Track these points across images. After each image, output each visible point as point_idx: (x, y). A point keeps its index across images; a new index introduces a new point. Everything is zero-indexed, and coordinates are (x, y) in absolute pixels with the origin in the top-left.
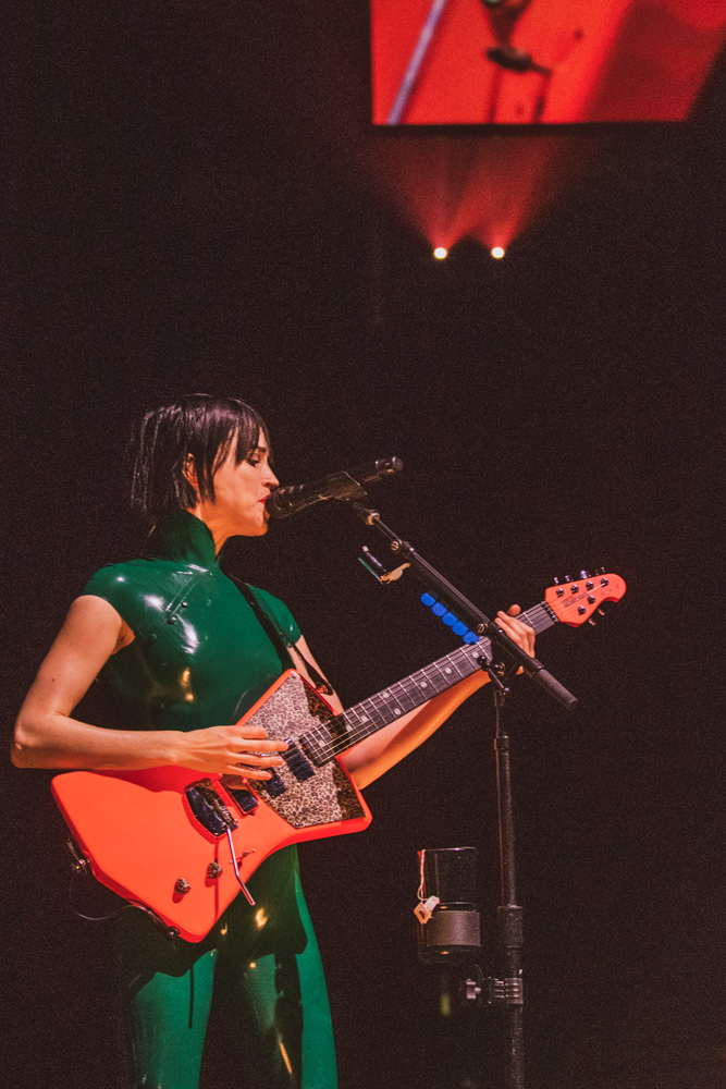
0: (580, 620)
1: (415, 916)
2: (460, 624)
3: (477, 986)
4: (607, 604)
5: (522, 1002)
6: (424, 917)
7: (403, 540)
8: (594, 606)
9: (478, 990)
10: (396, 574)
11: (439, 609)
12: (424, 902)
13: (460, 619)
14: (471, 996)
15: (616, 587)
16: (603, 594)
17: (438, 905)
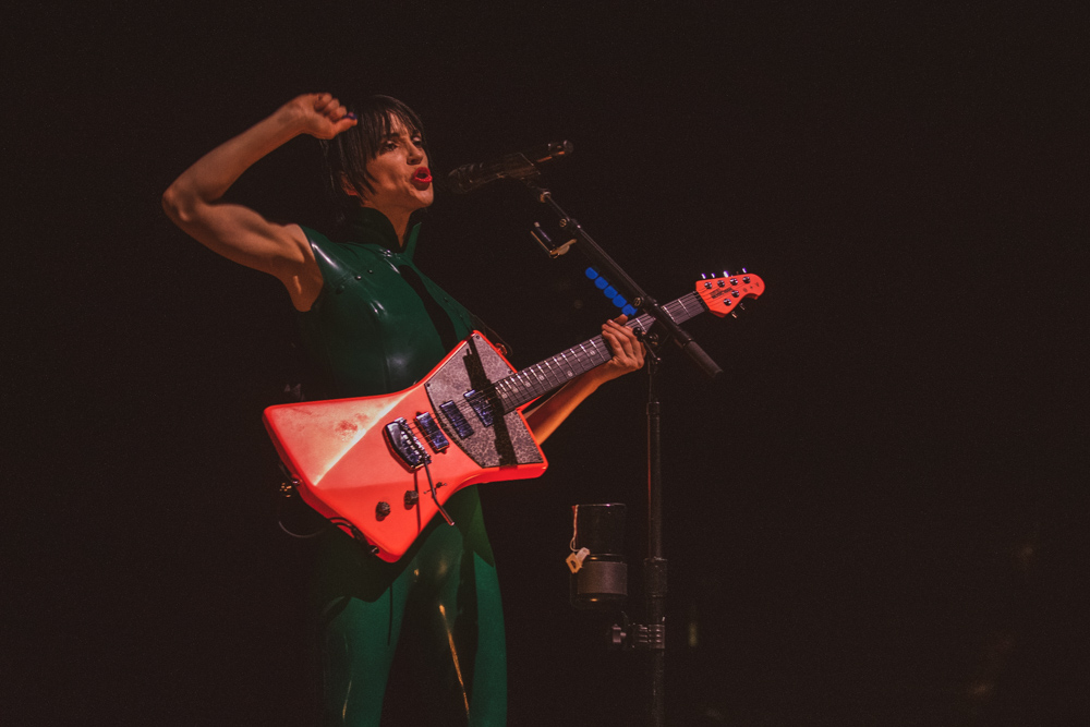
0: (726, 310)
1: (566, 564)
2: (620, 297)
3: (623, 631)
4: (748, 299)
5: (663, 647)
6: (575, 567)
7: (571, 217)
8: (738, 299)
9: (623, 634)
10: (564, 249)
11: (601, 283)
12: (576, 553)
13: (619, 293)
14: (617, 641)
15: (756, 286)
16: (745, 290)
17: (588, 557)
